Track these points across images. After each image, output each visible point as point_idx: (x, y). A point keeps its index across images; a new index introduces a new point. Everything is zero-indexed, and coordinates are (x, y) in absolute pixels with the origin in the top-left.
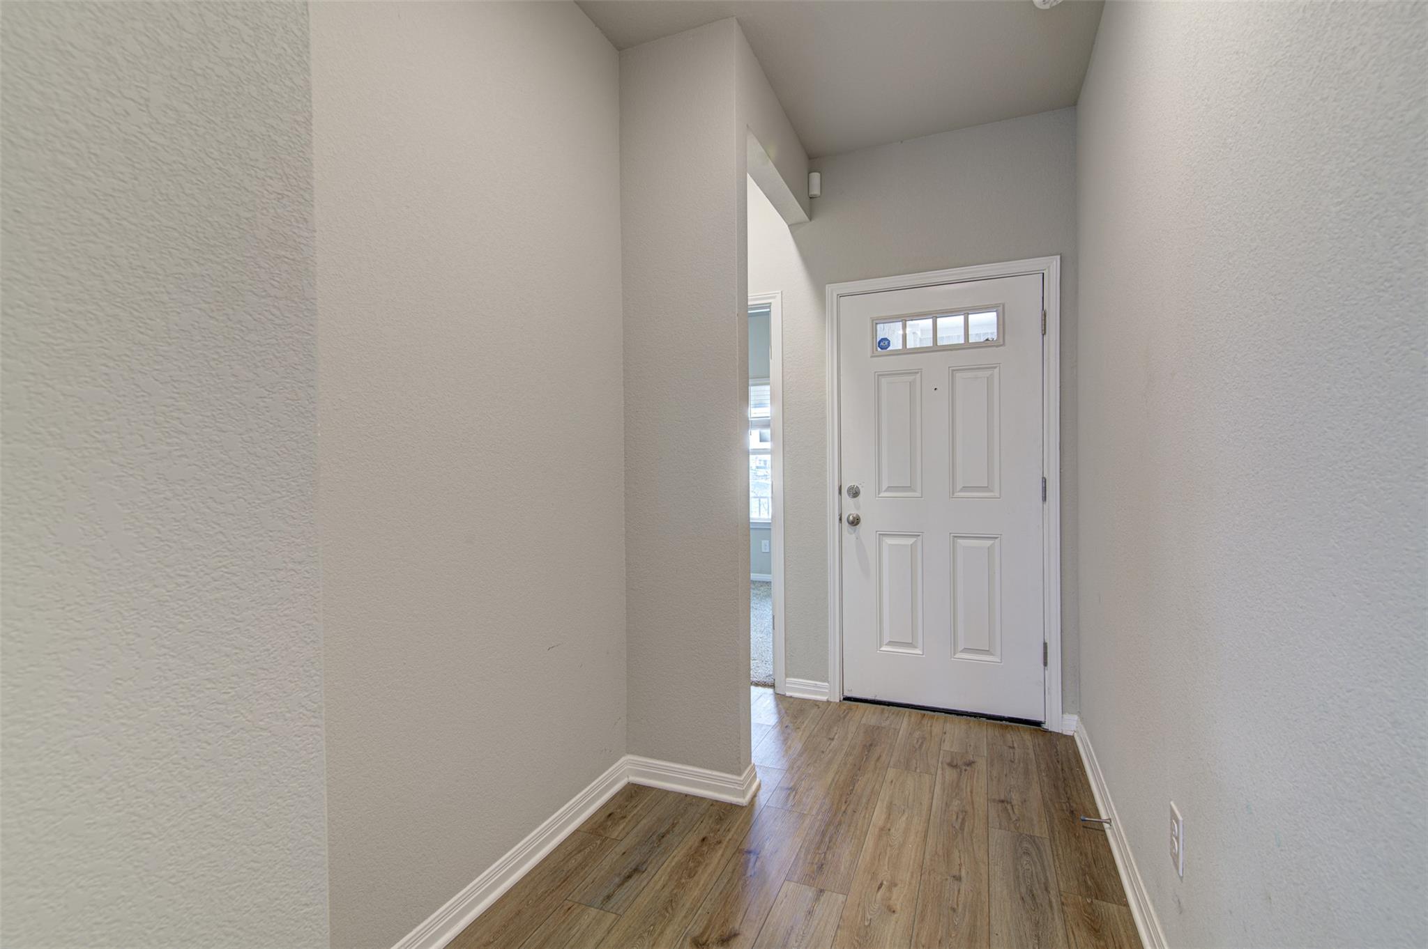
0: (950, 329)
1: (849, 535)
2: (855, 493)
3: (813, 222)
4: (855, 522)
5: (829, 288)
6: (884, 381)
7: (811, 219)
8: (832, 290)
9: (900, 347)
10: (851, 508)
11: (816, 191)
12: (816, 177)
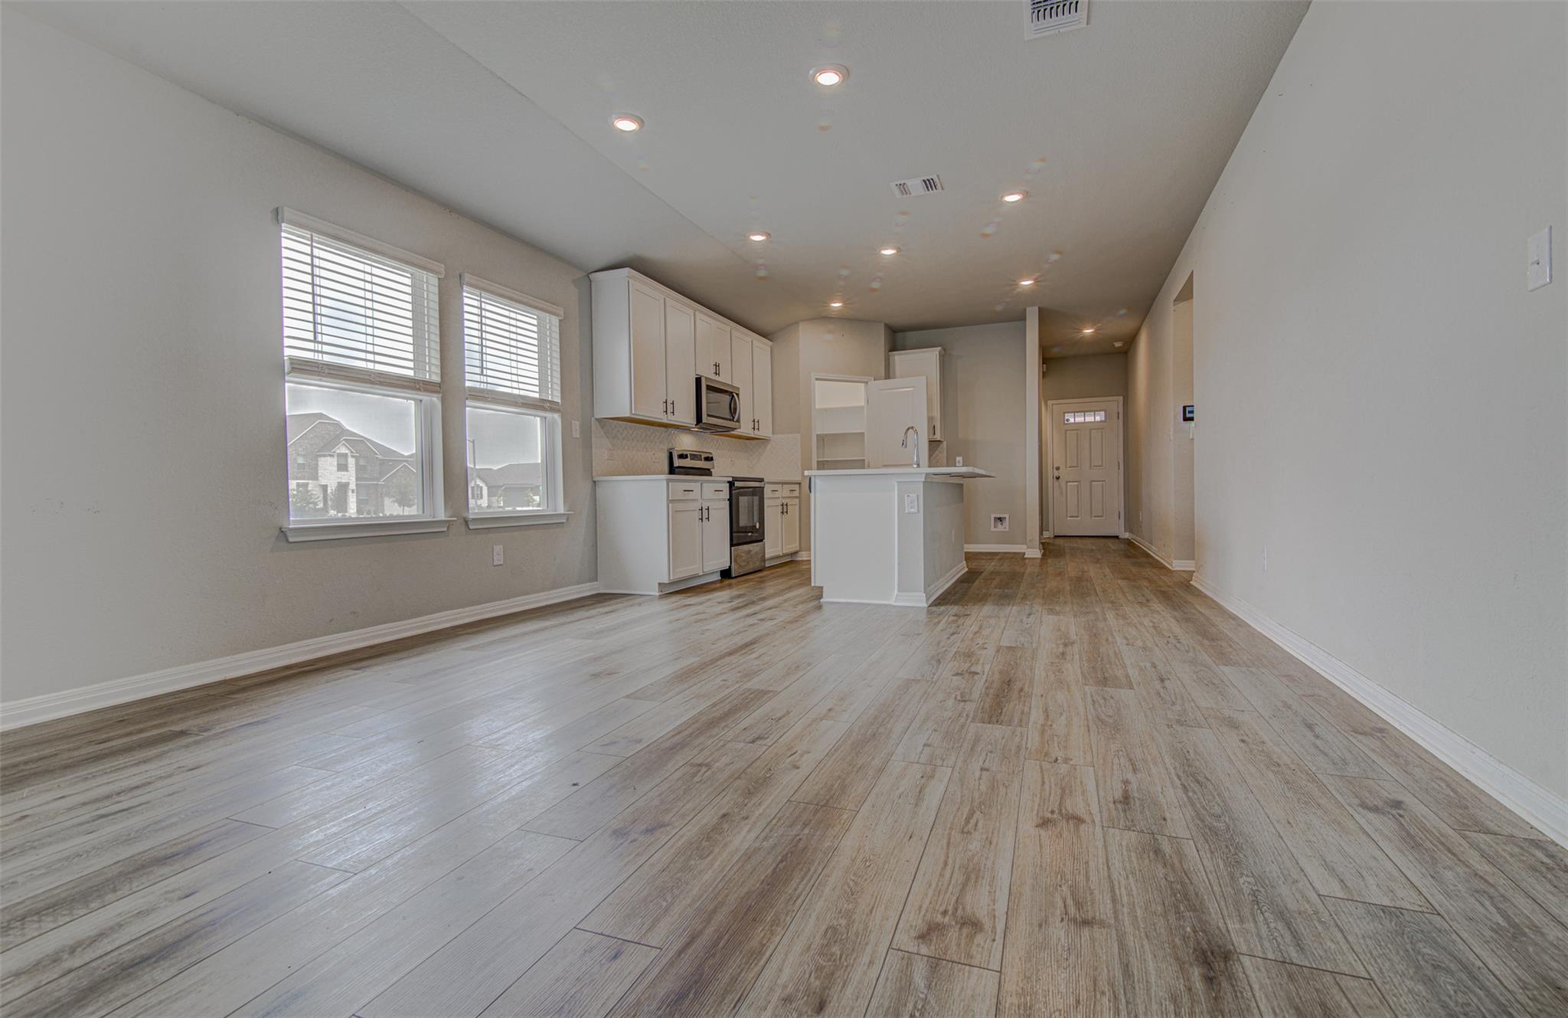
0: (1090, 418)
1: (1056, 483)
2: (1058, 469)
3: (1045, 379)
4: (1058, 478)
5: (1049, 402)
6: (1068, 432)
8: (1050, 402)
9: (1073, 422)
10: (1056, 474)
11: (1045, 369)
12: (1045, 366)
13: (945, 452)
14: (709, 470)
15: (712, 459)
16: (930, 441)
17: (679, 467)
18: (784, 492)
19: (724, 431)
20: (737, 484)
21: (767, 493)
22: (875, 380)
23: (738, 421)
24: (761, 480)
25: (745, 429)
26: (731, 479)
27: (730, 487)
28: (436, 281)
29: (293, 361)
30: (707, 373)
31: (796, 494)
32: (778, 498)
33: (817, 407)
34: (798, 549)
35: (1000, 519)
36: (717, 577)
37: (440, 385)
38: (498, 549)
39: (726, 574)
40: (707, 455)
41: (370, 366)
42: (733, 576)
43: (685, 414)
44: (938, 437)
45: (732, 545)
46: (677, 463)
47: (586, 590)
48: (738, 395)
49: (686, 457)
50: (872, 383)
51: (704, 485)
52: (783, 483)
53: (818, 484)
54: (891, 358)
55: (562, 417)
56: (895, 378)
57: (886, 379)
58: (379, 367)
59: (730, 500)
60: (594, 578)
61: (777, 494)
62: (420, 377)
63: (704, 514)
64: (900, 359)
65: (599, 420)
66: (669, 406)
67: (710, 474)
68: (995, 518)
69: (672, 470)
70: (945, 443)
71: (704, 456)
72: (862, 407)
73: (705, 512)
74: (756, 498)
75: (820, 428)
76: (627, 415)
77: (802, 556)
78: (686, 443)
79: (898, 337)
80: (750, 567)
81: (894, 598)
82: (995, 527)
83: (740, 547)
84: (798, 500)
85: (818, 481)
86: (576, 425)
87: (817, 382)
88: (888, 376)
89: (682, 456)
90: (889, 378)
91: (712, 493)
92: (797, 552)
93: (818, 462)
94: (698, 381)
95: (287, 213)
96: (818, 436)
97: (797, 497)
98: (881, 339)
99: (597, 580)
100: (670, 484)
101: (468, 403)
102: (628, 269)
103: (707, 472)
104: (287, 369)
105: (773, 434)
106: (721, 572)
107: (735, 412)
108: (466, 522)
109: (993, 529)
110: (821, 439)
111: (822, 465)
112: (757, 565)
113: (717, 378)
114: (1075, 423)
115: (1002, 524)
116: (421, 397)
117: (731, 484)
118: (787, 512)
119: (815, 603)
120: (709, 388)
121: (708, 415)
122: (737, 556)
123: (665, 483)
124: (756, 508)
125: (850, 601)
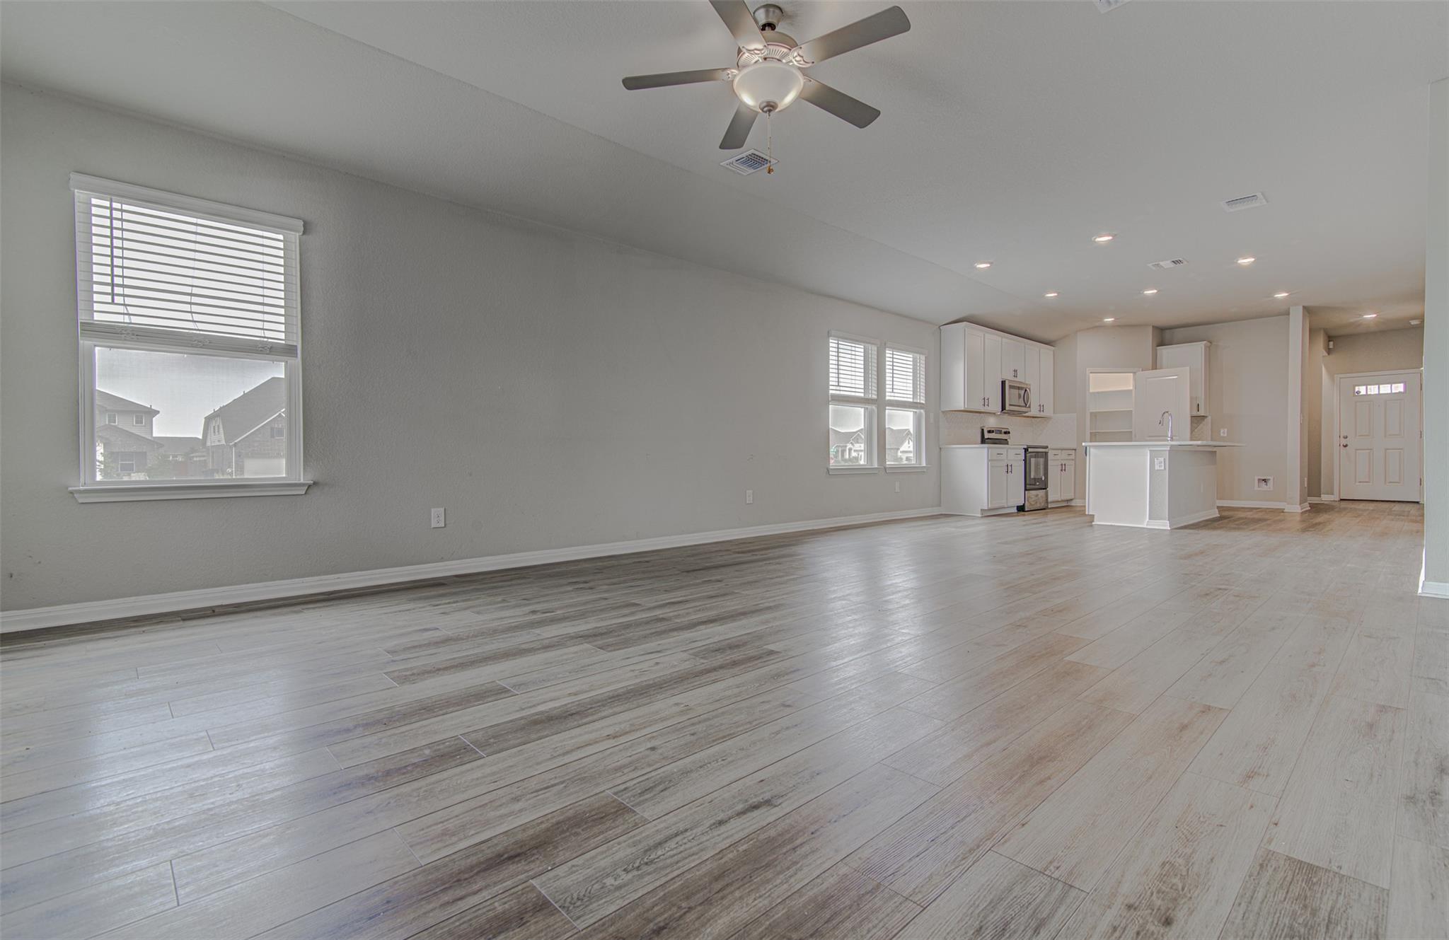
0: (1385, 389)
1: (1342, 450)
2: (1345, 437)
3: (1331, 356)
4: (1346, 446)
6: (1358, 403)
7: (1329, 354)
8: (1337, 377)
9: (1365, 393)
10: (1344, 442)
11: (1331, 347)
12: (1331, 343)
13: (1210, 425)
14: (1006, 440)
15: (1009, 433)
16: (1192, 417)
17: (988, 439)
18: (1064, 455)
19: (1019, 414)
20: (1030, 450)
21: (1050, 456)
22: (1142, 370)
23: (1029, 407)
24: (1047, 447)
25: (1034, 411)
26: (1026, 447)
27: (1025, 452)
28: (876, 349)
29: (833, 396)
30: (1009, 376)
31: (1073, 457)
32: (1058, 460)
33: (1091, 391)
34: (1073, 497)
35: (1265, 480)
36: (1015, 510)
37: (876, 400)
38: (897, 484)
39: (1021, 509)
40: (1005, 430)
41: (853, 394)
42: (1026, 510)
43: (995, 406)
44: (1202, 413)
45: (1026, 490)
46: (987, 436)
47: (936, 511)
48: (1030, 389)
49: (993, 432)
50: (1140, 373)
51: (1009, 450)
52: (1062, 450)
53: (1092, 451)
54: (1158, 352)
55: (925, 412)
56: (1161, 368)
57: (1152, 369)
58: (842, 393)
59: (1025, 460)
60: (939, 505)
61: (1058, 457)
62: (867, 397)
63: (1009, 469)
64: (1165, 351)
65: (943, 412)
66: (985, 401)
67: (1008, 444)
68: (1259, 480)
69: (983, 441)
70: (1210, 417)
71: (1003, 431)
72: (1131, 391)
73: (1010, 467)
74: (1042, 460)
75: (1093, 407)
76: (963, 409)
77: (1076, 503)
78: (992, 423)
79: (1164, 335)
80: (1038, 506)
81: (1146, 523)
82: (1259, 487)
83: (1031, 492)
84: (1073, 462)
85: (1092, 450)
86: (932, 415)
87: (1091, 375)
88: (1155, 367)
89: (989, 432)
90: (1156, 369)
91: (1013, 454)
92: (1071, 500)
93: (1091, 433)
94: (1003, 383)
95: (833, 332)
96: (1091, 413)
97: (1073, 460)
98: (1148, 338)
99: (940, 506)
100: (990, 450)
101: (887, 408)
102: (965, 322)
103: (1005, 442)
104: (830, 399)
105: (1054, 413)
106: (1018, 507)
107: (1028, 401)
108: (885, 469)
109: (1256, 488)
110: (1094, 415)
111: (1094, 437)
112: (1043, 505)
113: (1015, 379)
114: (1367, 395)
115: (1266, 485)
116: (867, 406)
117: (1026, 450)
118: (1065, 470)
119: (1090, 524)
120: (1011, 387)
121: (1010, 405)
122: (1029, 497)
123: (986, 450)
124: (1042, 467)
125: (1113, 524)
